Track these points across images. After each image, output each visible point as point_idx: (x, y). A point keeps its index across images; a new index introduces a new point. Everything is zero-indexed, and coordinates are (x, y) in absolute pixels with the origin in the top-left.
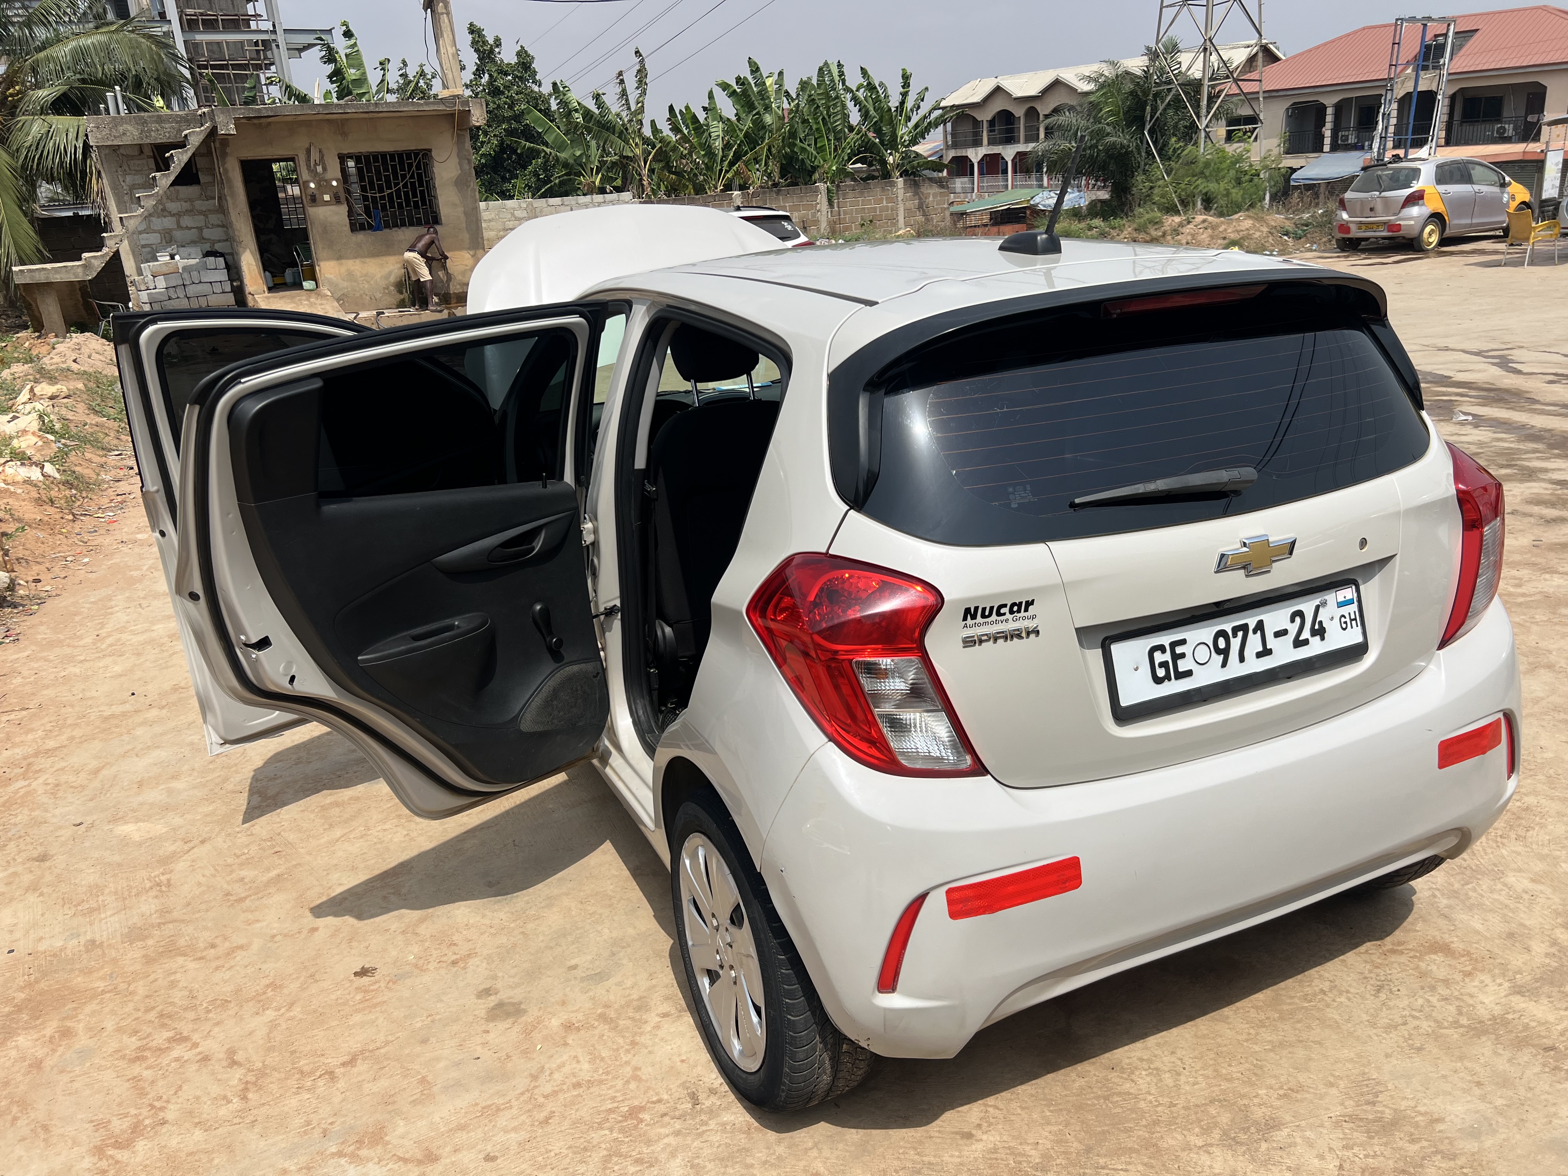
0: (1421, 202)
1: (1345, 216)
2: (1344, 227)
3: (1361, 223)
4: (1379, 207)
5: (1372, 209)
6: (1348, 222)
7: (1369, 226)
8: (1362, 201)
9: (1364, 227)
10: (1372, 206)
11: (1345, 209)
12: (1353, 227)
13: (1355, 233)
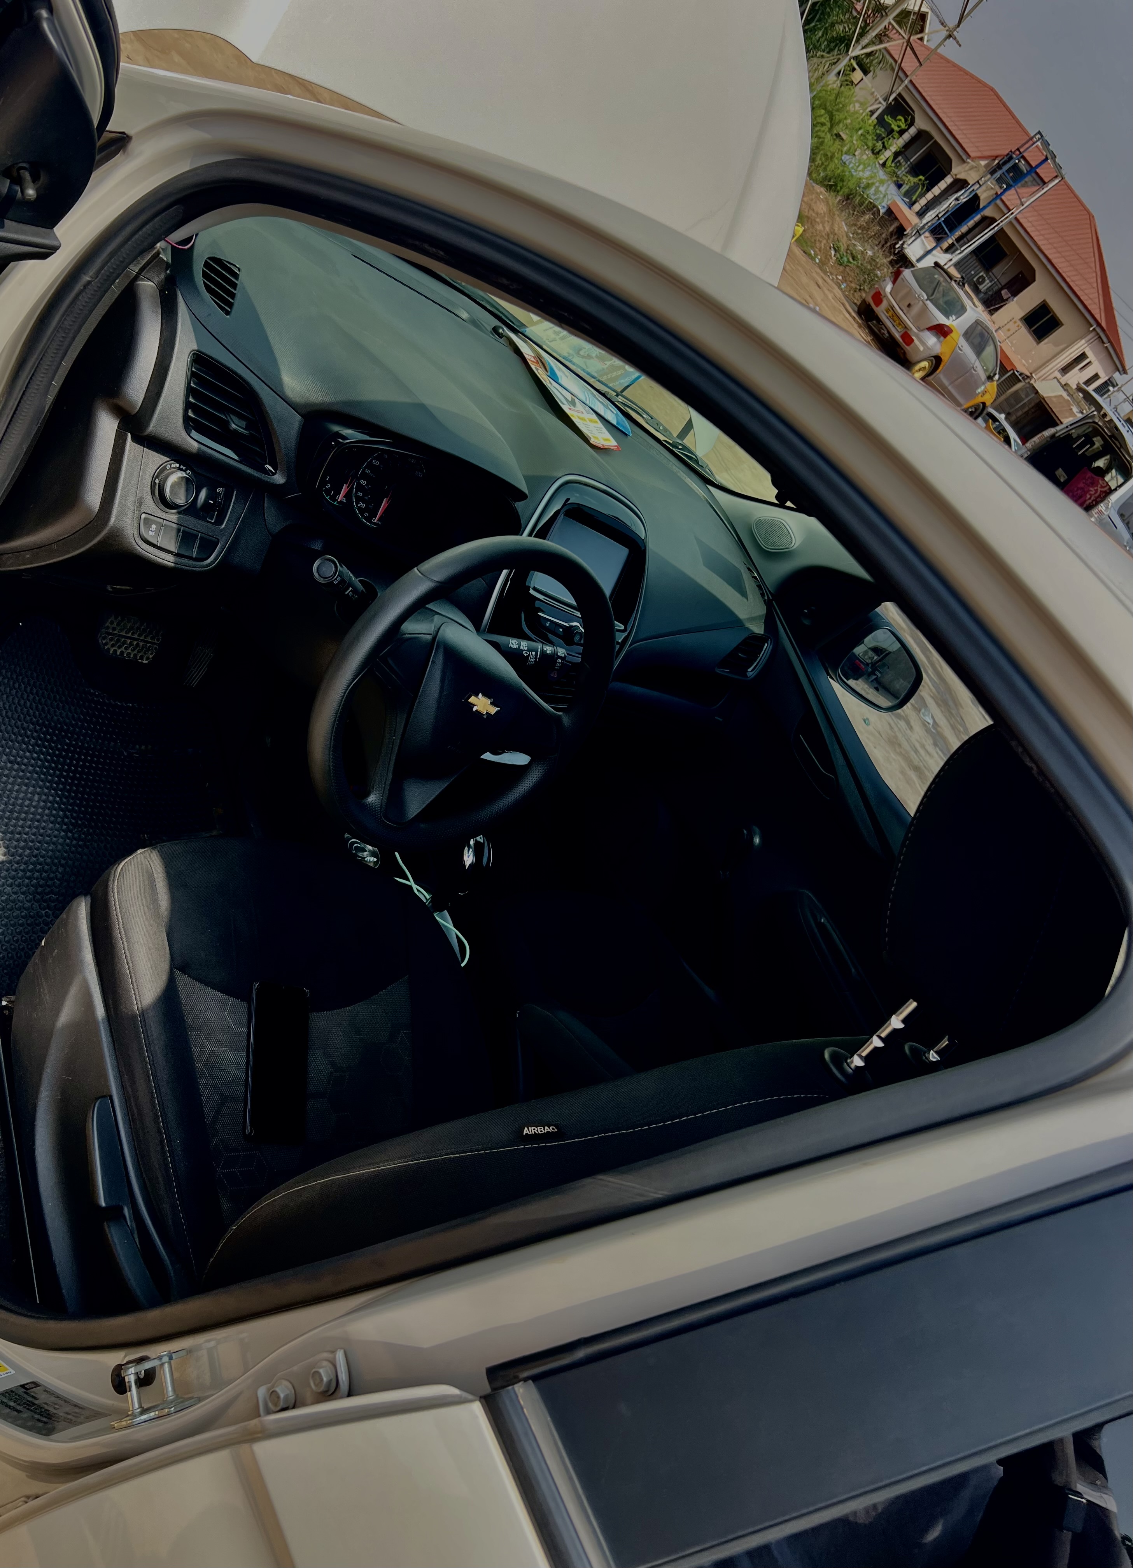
0: (942, 338)
1: (889, 288)
2: (878, 297)
3: (892, 308)
4: (915, 310)
5: (909, 305)
6: (885, 296)
7: (895, 317)
8: (910, 292)
9: (890, 313)
10: (912, 303)
11: (894, 282)
12: (884, 304)
13: (881, 311)
